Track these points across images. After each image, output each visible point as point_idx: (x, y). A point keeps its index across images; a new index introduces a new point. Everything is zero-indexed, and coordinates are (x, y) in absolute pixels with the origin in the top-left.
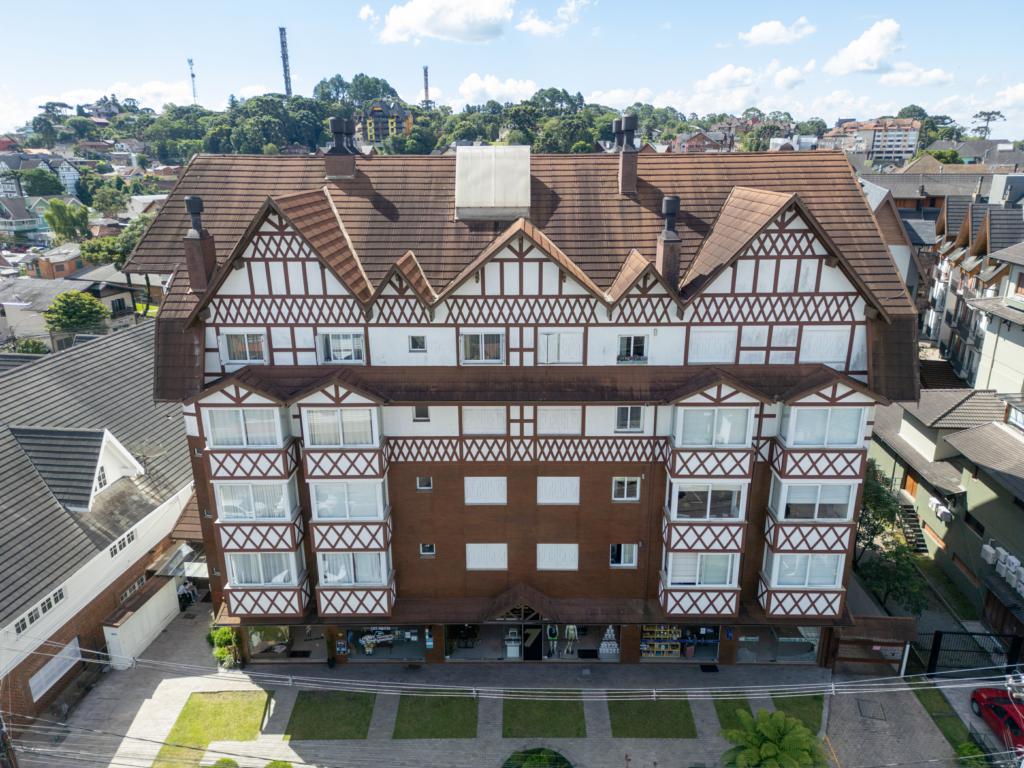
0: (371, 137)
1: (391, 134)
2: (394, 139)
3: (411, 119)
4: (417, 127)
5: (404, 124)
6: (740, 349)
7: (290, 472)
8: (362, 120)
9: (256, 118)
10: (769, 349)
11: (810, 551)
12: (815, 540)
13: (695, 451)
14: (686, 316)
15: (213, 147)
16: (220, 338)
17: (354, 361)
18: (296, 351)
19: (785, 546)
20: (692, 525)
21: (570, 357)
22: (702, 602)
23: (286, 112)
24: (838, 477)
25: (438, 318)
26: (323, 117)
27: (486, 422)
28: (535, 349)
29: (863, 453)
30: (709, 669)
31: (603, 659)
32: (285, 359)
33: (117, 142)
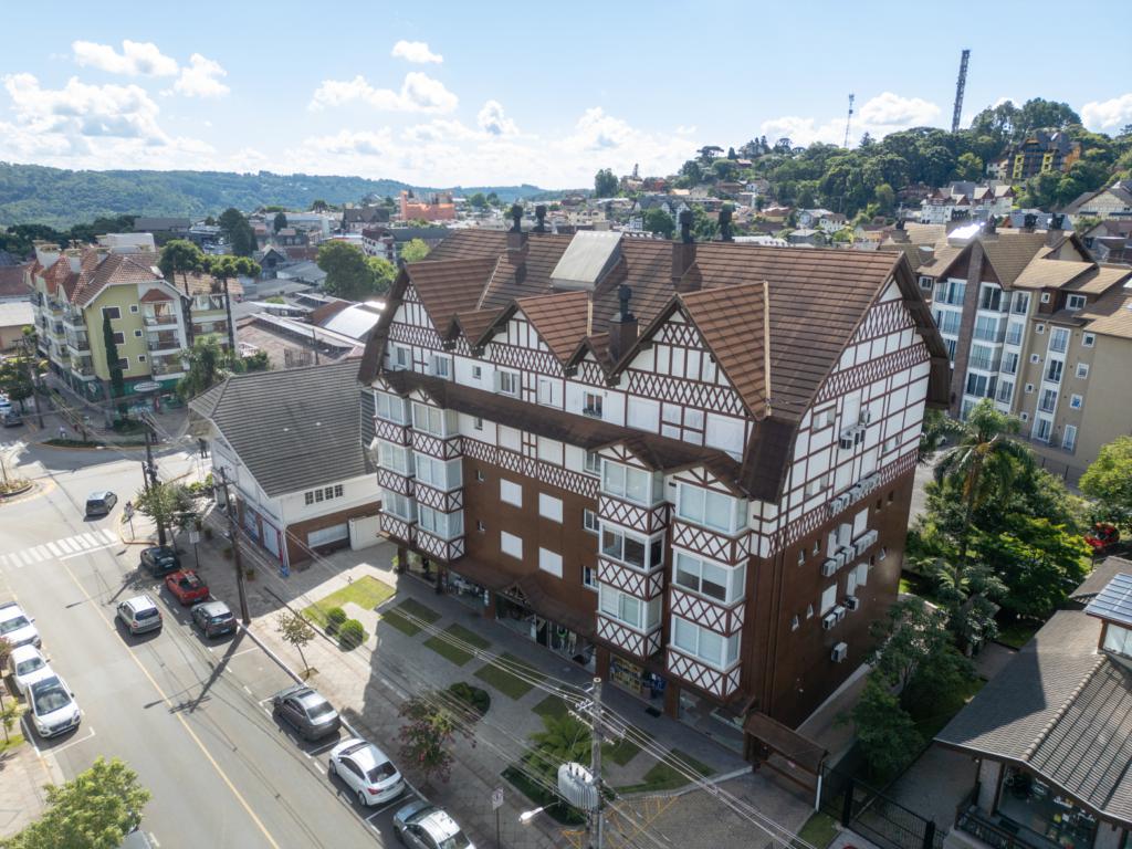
0: (1017, 174)
1: (1043, 170)
2: (1044, 178)
3: (1077, 153)
4: (1082, 163)
5: (1065, 160)
6: (662, 422)
7: (407, 444)
8: (1010, 155)
9: (878, 157)
10: (682, 427)
11: (696, 621)
12: (697, 610)
13: (611, 499)
14: (624, 384)
15: (828, 188)
16: (392, 349)
17: (448, 377)
18: (423, 364)
19: (677, 610)
20: (611, 563)
21: (557, 404)
22: (620, 634)
23: (916, 149)
24: (713, 557)
25: (487, 356)
26: (962, 153)
27: (511, 438)
28: (535, 391)
29: (733, 541)
30: (653, 712)
31: (587, 668)
32: (418, 368)
33: (749, 183)
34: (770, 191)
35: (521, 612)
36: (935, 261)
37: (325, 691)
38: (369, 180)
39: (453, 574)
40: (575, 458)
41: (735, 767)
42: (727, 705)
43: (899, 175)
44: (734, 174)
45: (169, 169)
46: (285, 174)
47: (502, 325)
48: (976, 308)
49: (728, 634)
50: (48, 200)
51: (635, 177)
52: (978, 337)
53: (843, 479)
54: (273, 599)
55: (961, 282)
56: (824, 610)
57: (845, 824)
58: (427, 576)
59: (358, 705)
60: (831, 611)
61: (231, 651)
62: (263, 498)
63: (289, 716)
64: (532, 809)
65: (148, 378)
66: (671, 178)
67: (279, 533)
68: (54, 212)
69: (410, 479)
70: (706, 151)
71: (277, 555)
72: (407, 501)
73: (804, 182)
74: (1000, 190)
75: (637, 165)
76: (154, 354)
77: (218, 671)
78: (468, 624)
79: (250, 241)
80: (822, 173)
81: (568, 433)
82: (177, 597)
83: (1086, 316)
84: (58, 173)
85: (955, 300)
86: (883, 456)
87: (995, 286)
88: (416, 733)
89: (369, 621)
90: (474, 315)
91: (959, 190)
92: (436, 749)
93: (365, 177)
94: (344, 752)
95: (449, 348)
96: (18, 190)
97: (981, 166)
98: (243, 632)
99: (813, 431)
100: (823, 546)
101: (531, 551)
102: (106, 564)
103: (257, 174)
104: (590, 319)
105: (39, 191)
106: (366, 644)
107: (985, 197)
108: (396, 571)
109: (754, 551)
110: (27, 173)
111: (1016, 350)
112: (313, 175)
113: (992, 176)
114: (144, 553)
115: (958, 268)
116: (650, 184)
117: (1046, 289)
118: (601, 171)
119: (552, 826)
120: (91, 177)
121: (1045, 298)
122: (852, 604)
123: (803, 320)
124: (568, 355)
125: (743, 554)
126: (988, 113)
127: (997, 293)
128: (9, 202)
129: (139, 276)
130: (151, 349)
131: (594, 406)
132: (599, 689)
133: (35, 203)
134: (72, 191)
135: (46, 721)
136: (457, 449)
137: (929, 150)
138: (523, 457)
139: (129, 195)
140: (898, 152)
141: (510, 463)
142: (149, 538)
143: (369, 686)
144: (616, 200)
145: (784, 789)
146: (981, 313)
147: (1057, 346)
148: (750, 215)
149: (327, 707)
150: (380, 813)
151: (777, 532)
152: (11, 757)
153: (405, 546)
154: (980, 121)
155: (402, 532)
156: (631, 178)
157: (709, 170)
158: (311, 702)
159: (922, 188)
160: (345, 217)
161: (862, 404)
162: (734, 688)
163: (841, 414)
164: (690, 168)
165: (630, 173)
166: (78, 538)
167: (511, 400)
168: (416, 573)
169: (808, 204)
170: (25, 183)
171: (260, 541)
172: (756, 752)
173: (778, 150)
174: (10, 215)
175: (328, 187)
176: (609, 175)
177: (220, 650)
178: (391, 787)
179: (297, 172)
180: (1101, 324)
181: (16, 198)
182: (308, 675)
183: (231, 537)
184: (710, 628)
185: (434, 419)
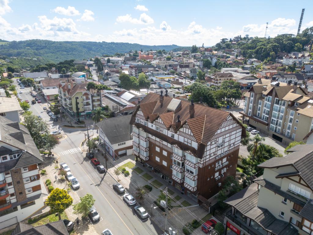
6: (184, 141)
7: (139, 137)
8: (311, 44)
9: (272, 44)
10: (188, 142)
11: (189, 178)
12: (189, 176)
13: (175, 154)
14: (178, 133)
15: (257, 52)
16: (136, 118)
17: (147, 126)
18: (142, 122)
19: (186, 175)
20: (175, 165)
21: (166, 134)
22: (176, 179)
23: (283, 42)
24: (192, 167)
25: (154, 123)
26: (297, 43)
27: (158, 139)
28: (163, 131)
29: (195, 165)
30: (182, 193)
31: (171, 184)
32: (141, 123)
33: (235, 49)
34: (240, 52)
35: (159, 172)
36: (267, 90)
37: (122, 185)
38: (131, 44)
39: (146, 163)
40: (169, 145)
41: (196, 204)
42: (194, 193)
43: (278, 49)
44: (231, 47)
45: (79, 41)
46: (109, 42)
47: (157, 119)
48: (274, 104)
49: (194, 180)
50: (50, 49)
51: (203, 47)
52: (274, 110)
53: (219, 153)
54: (112, 165)
55: (271, 97)
56: (215, 177)
57: (213, 216)
58: (141, 163)
59: (128, 188)
60: (217, 177)
61: (105, 175)
62: (110, 144)
63: (116, 188)
64: (156, 207)
65: (84, 112)
66: (213, 47)
67: (113, 151)
68: (51, 52)
69: (139, 144)
70: (223, 40)
71: (112, 155)
72: (138, 148)
73: (250, 50)
74: (307, 54)
75: (203, 44)
76: (85, 107)
77: (103, 179)
78: (149, 173)
79: (101, 68)
80: (256, 47)
81: (168, 140)
82: (94, 164)
83: (298, 108)
84: (52, 42)
85: (269, 101)
86: (230, 147)
87: (278, 99)
88: (138, 194)
89: (130, 171)
90: (152, 115)
91: (294, 54)
92: (142, 197)
93: (130, 43)
94: (126, 196)
95: (147, 121)
96: (43, 47)
97: (302, 47)
98: (107, 172)
99: (211, 145)
100: (215, 165)
101: (161, 160)
102: (80, 155)
103: (102, 42)
104: (173, 118)
105: (48, 47)
106: (129, 176)
107: (302, 56)
108: (135, 161)
109: (199, 166)
110: (45, 42)
111: (283, 114)
112: (116, 42)
113: (305, 50)
114: (87, 154)
115: (270, 93)
116: (207, 49)
117: (290, 101)
118: (193, 46)
119: (161, 212)
120: (60, 43)
121: (290, 103)
122: (222, 176)
123: (210, 124)
124: (169, 126)
125: (197, 167)
126: (307, 29)
127: (279, 100)
128: (40, 50)
129: (83, 90)
130: (84, 106)
131: (173, 136)
132: (167, 189)
133: (46, 50)
134: (55, 47)
135: (75, 186)
136: (148, 140)
137: (287, 42)
138: (160, 143)
139: (70, 48)
140: (277, 43)
141: (158, 144)
142: (87, 150)
143: (130, 184)
144: (197, 54)
145: (204, 209)
146: (275, 105)
147: (292, 115)
148: (234, 60)
149: (123, 187)
150: (132, 207)
151: (203, 163)
152: (69, 192)
153: (137, 157)
154: (304, 32)
155: (137, 154)
156: (201, 47)
157: (224, 45)
158: (120, 186)
159: (284, 53)
160: (125, 59)
161: (223, 139)
162: (195, 190)
163: (218, 141)
164: (218, 45)
165: (201, 46)
166: (73, 149)
167: (158, 132)
168: (139, 161)
169: (250, 57)
170: (44, 45)
171: (109, 152)
172: (200, 202)
173: (245, 38)
174: (41, 53)
175: (120, 46)
176: (195, 46)
177: (103, 175)
178: (134, 203)
179: (112, 42)
180: (301, 111)
181: (42, 49)
182: (119, 181)
183: (105, 153)
184: (191, 179)
185: (144, 134)
